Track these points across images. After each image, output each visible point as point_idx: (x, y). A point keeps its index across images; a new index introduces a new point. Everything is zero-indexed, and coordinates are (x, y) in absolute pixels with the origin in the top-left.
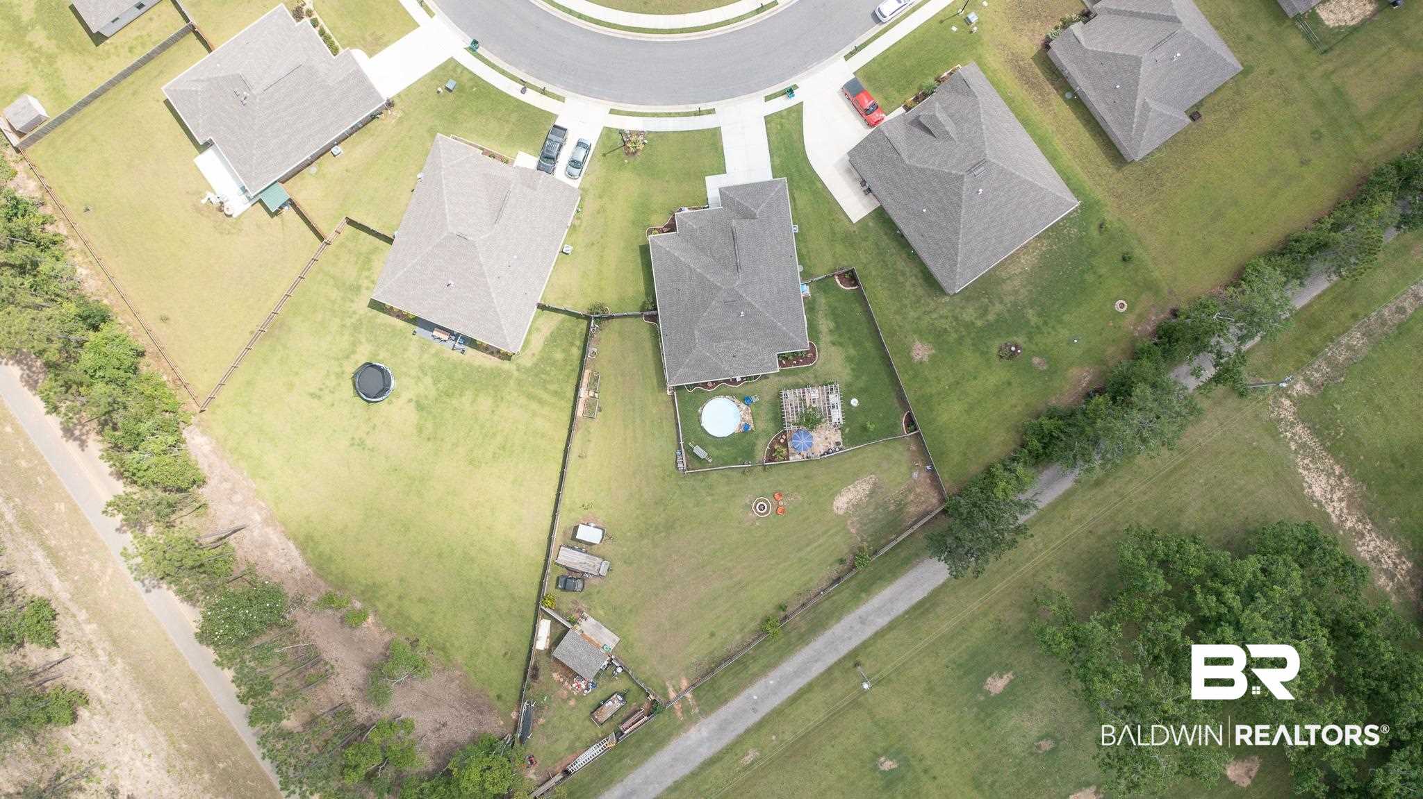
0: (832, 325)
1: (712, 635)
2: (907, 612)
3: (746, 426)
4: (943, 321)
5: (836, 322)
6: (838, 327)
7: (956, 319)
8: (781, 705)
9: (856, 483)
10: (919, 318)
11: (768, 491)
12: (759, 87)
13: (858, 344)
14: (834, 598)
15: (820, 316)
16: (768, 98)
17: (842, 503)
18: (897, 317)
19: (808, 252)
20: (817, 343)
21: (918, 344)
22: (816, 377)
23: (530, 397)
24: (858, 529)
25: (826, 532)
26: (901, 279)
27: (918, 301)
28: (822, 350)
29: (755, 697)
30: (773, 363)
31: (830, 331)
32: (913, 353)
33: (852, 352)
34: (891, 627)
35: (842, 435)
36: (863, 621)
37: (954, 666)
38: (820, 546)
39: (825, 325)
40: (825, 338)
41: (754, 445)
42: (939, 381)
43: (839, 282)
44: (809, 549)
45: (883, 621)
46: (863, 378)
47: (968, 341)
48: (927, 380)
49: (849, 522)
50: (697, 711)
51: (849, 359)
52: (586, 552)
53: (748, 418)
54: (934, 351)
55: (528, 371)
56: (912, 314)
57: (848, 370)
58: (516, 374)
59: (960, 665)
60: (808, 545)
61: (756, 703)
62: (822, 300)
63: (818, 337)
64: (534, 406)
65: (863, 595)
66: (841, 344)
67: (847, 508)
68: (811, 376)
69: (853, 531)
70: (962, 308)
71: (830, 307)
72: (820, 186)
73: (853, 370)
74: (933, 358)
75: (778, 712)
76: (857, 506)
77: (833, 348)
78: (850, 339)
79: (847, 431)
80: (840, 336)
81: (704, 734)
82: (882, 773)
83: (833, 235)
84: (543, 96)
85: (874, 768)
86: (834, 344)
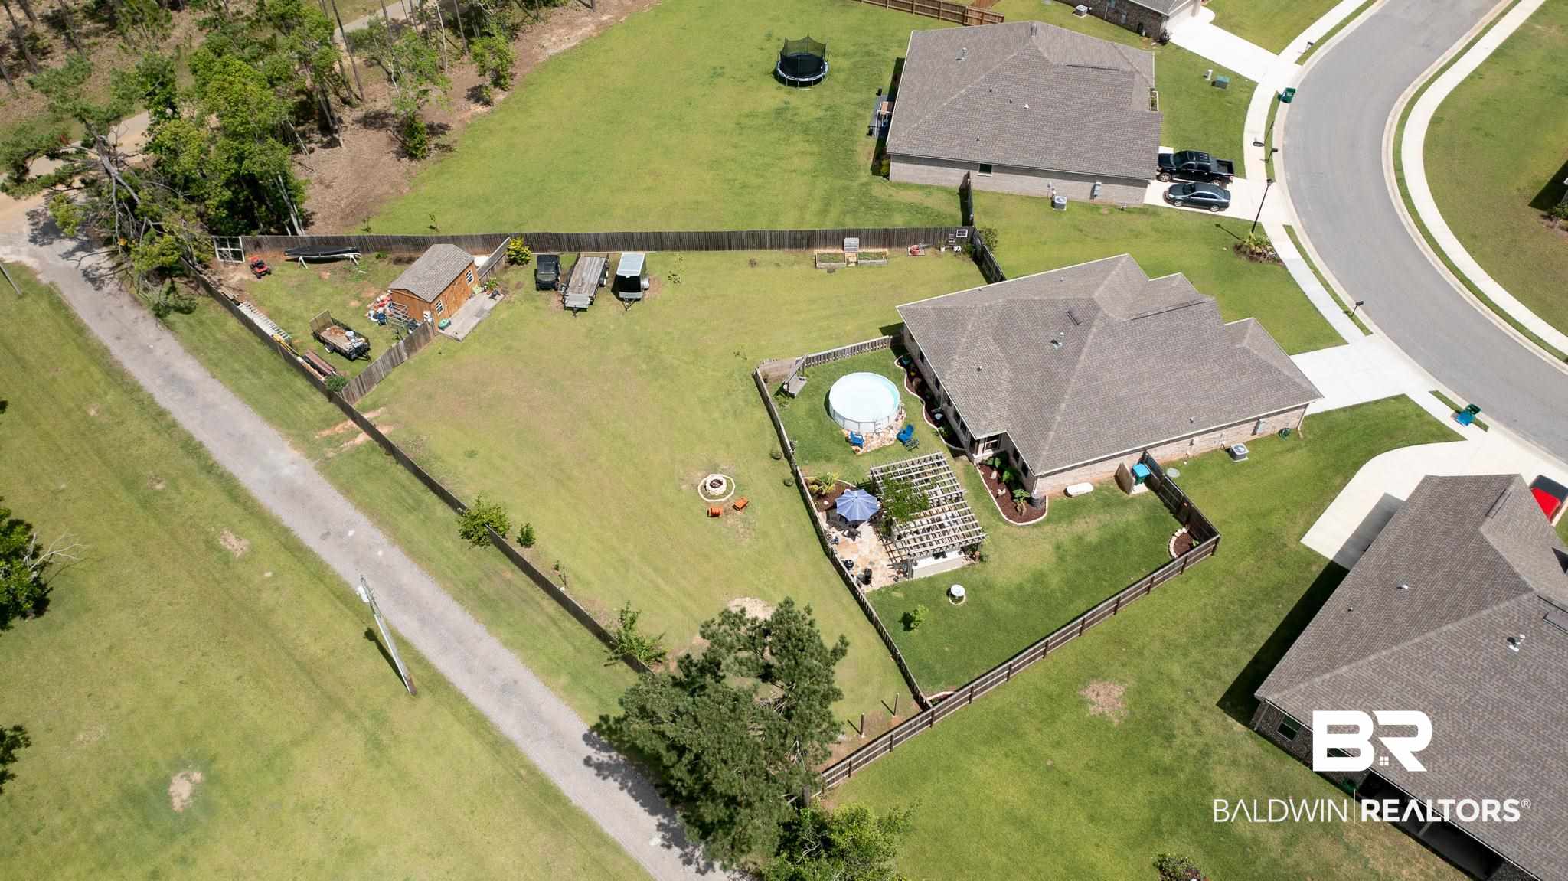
0: (1093, 538)
1: (472, 454)
2: (532, 771)
3: (855, 441)
4: (1189, 729)
5: (1100, 543)
6: (1094, 549)
7: (1205, 753)
8: (335, 576)
10: (1173, 683)
11: (749, 495)
12: (1448, 382)
14: (553, 630)
15: (1100, 516)
16: (1437, 394)
18: (1157, 644)
19: (1208, 482)
20: (1048, 520)
21: (1118, 691)
23: (827, 203)
25: (690, 596)
26: (1236, 637)
27: (1207, 675)
28: (1038, 530)
29: (351, 533)
30: (987, 427)
31: (1080, 538)
32: (1095, 685)
33: (1055, 581)
34: (499, 745)
35: (887, 588)
36: (508, 689)
38: (658, 588)
39: (1089, 528)
40: (1064, 533)
41: (829, 459)
42: (1057, 745)
43: (1178, 535)
44: (649, 572)
45: (508, 724)
46: (1011, 606)
47: (1168, 789)
48: (1052, 719)
50: (331, 454)
51: (1039, 578)
52: (601, 285)
53: (874, 444)
54: (1116, 722)
55: (867, 194)
56: (1176, 670)
57: (1016, 580)
58: (855, 185)
60: (656, 570)
61: (341, 535)
62: (1131, 517)
63: (1060, 520)
64: (815, 206)
65: (564, 680)
66: (1062, 559)
70: (1235, 763)
71: (1126, 530)
72: (1337, 482)
73: (1020, 587)
74: (1098, 725)
75: (319, 572)
77: (1050, 549)
78: (1079, 572)
79: (898, 595)
80: (1078, 556)
81: (287, 471)
82: (167, 782)
83: (1264, 515)
84: (1264, 163)
85: (179, 765)
86: (1058, 548)
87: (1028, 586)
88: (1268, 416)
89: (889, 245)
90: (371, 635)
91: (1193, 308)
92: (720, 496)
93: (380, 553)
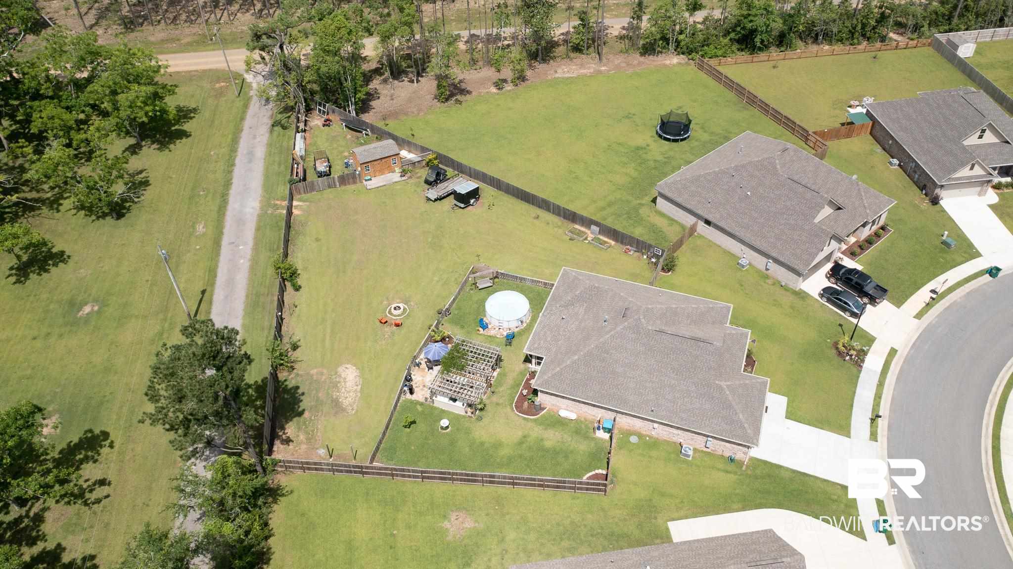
0: (548, 444)
1: (317, 240)
3: (485, 327)
5: (549, 450)
6: (542, 450)
8: (218, 261)
9: (359, 394)
10: (502, 541)
11: (407, 323)
12: (898, 501)
13: (510, 461)
15: (565, 436)
16: (879, 502)
17: (350, 375)
18: (519, 517)
19: (650, 457)
20: (535, 420)
21: (470, 525)
22: (498, 404)
23: (610, 204)
24: (312, 375)
25: (333, 349)
28: (523, 422)
29: (241, 247)
31: (542, 440)
32: (462, 514)
33: (505, 452)
35: (417, 402)
37: (106, 399)
38: (323, 341)
39: (552, 438)
40: (536, 432)
41: (462, 327)
42: (409, 527)
43: (597, 471)
44: (329, 331)
46: (467, 449)
48: (420, 513)
49: (325, 371)
50: (269, 212)
51: (498, 445)
53: (492, 333)
54: (450, 539)
55: (636, 209)
56: (512, 536)
57: (485, 439)
58: (636, 202)
59: (102, 403)
60: (333, 331)
61: (237, 246)
62: (583, 447)
63: (540, 424)
64: (601, 204)
66: (521, 443)
67: (340, 376)
68: (501, 401)
69: (314, 371)
71: (572, 452)
72: (735, 506)
73: (482, 444)
75: (214, 257)
76: (335, 385)
77: (520, 434)
78: (521, 456)
79: (419, 408)
80: (530, 448)
81: (248, 210)
82: (86, 304)
83: (663, 495)
84: (924, 305)
85: (96, 301)
86: (525, 437)
87: (486, 445)
88: (715, 438)
89: (616, 240)
90: (203, 292)
91: (702, 344)
92: (395, 316)
93: (242, 261)
